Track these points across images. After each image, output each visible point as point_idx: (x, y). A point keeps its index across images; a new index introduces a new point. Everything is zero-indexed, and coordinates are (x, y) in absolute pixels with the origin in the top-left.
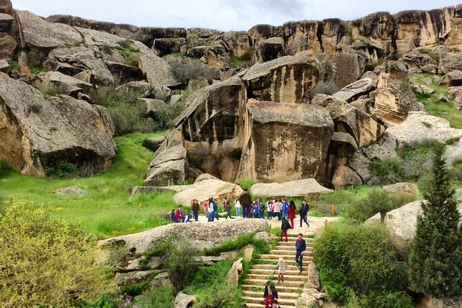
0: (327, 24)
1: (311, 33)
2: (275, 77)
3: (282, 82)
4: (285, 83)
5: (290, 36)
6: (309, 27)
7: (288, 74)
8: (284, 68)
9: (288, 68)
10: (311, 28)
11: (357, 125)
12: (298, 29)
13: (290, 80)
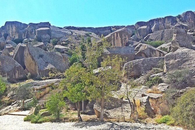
0: (166, 18)
1: (160, 23)
2: (113, 37)
3: (116, 39)
4: (117, 39)
5: (152, 25)
6: (159, 21)
7: (117, 36)
8: (115, 34)
9: (117, 33)
10: (160, 21)
11: (150, 54)
12: (154, 22)
13: (118, 38)
